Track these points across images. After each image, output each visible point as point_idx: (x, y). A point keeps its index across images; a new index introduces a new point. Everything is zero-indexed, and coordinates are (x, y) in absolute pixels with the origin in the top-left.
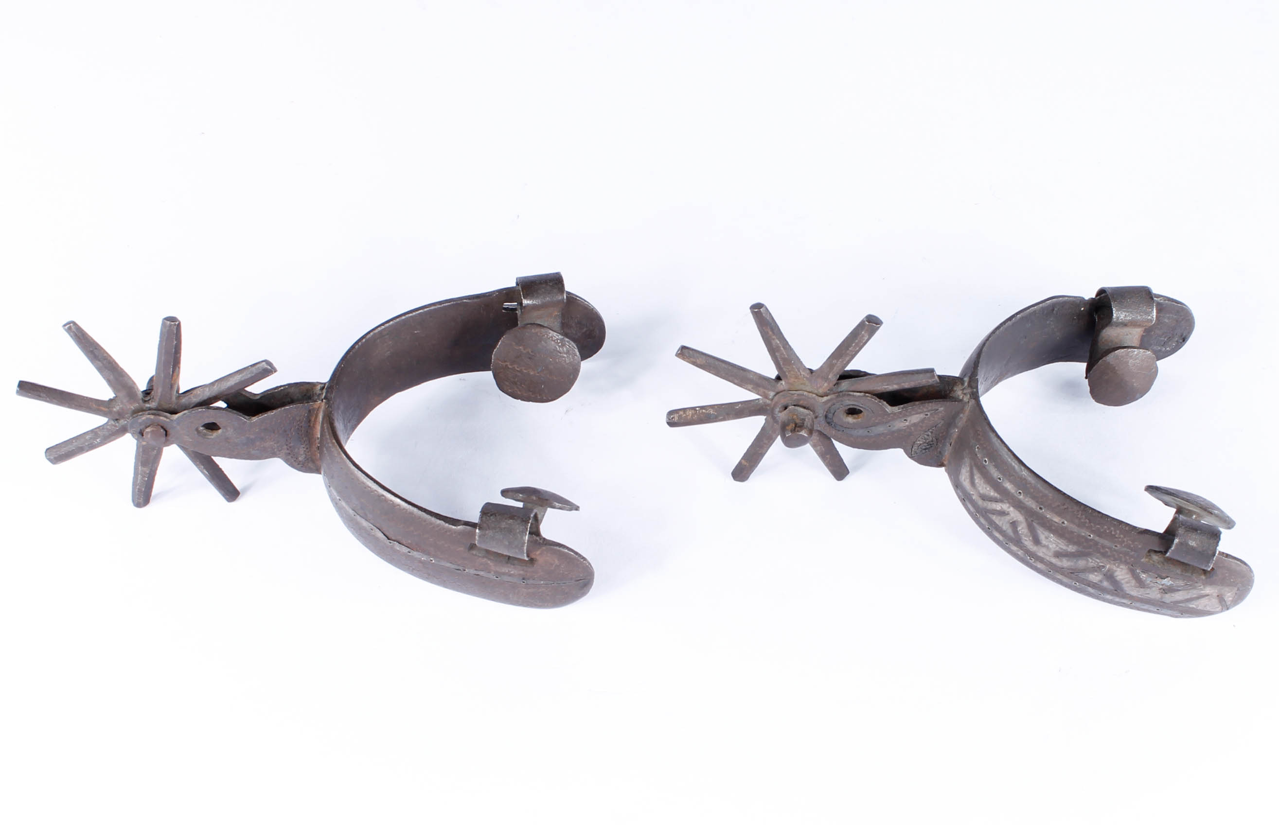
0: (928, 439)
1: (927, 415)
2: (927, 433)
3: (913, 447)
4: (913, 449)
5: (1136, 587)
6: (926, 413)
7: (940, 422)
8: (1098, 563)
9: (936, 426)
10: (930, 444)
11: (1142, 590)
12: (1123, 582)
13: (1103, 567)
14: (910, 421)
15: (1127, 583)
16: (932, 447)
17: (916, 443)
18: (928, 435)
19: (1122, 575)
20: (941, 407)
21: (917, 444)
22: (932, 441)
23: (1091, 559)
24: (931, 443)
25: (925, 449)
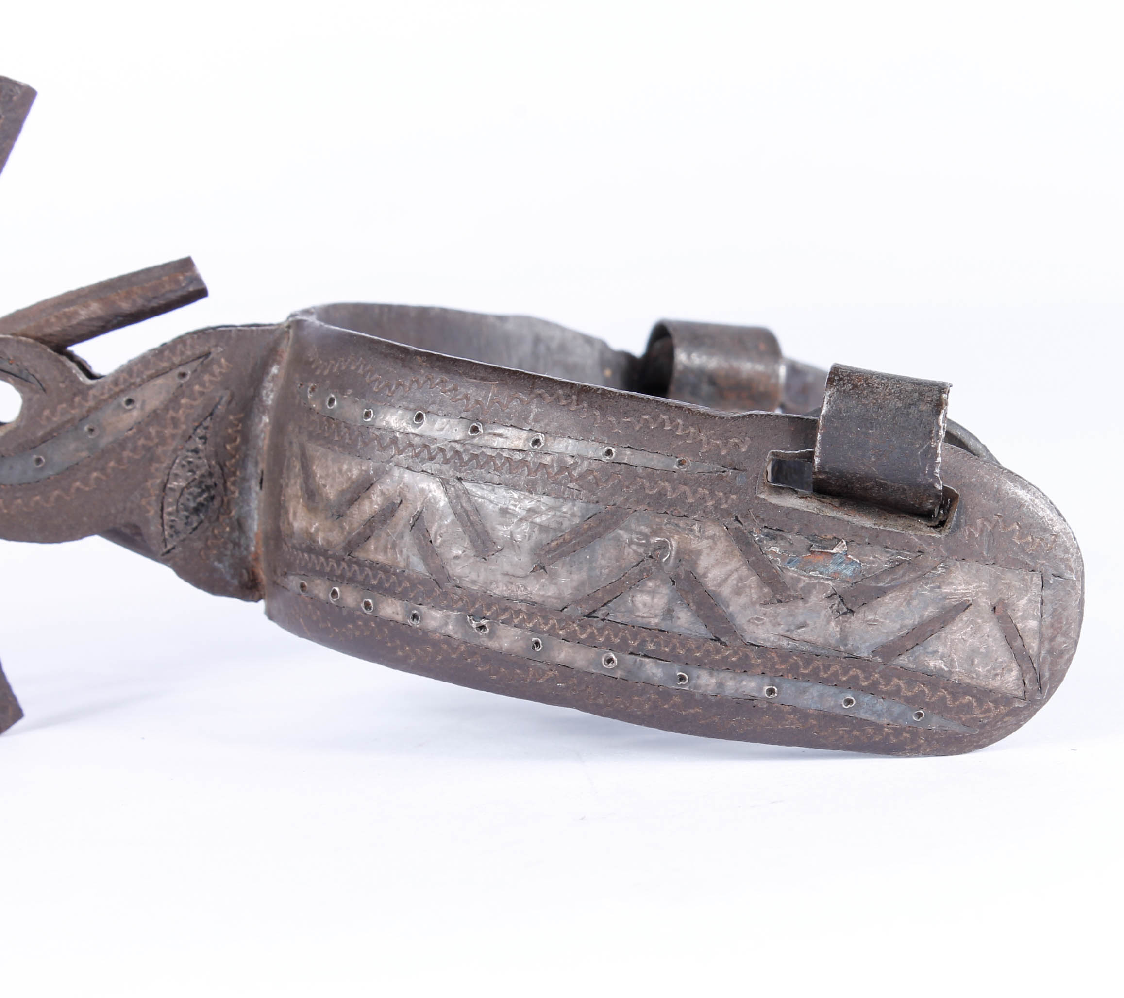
0: (198, 467)
1: (183, 375)
2: (191, 445)
3: (162, 509)
4: (165, 515)
5: (765, 604)
6: (181, 369)
7: (221, 398)
8: (646, 537)
9: (211, 414)
10: (208, 488)
11: (782, 609)
12: (726, 591)
13: (663, 546)
14: (144, 402)
15: (738, 591)
16: (212, 498)
17: (169, 486)
18: (196, 451)
19: (717, 563)
20: (216, 346)
21: (171, 489)
22: (211, 475)
23: (628, 529)
24: (209, 482)
25: (196, 510)
